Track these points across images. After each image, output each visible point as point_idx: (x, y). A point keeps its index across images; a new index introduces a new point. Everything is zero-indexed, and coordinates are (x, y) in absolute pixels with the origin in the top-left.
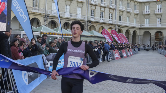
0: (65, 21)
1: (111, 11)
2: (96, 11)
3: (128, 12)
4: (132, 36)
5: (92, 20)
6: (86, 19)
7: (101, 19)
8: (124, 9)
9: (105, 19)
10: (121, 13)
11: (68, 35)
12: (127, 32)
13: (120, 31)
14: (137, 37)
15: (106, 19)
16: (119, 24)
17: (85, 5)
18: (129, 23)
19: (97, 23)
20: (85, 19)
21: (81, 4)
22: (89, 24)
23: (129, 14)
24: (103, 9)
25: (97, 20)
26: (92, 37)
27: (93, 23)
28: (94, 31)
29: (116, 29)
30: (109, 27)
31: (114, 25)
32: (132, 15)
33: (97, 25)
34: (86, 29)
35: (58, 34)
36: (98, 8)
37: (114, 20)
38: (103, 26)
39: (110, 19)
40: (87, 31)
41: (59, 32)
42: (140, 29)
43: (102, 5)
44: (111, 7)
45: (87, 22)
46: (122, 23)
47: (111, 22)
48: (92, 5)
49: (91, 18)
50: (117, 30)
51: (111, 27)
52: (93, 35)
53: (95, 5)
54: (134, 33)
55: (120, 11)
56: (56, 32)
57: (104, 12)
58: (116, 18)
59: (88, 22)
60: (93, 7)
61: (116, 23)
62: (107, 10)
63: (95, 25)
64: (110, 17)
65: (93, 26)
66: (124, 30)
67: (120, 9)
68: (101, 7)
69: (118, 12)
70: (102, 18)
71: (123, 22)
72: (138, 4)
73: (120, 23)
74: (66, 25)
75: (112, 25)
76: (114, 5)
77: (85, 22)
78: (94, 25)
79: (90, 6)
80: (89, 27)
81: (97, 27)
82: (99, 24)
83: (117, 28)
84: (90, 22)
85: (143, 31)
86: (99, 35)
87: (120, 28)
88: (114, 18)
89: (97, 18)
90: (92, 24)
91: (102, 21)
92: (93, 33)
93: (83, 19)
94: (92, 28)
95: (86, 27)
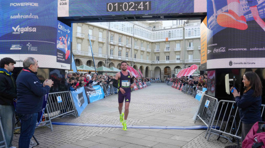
0: (88, 60)
1: (128, 50)
2: (115, 50)
3: (142, 51)
4: (145, 71)
5: (111, 58)
6: (106, 57)
7: (119, 57)
8: (138, 49)
10: (136, 51)
12: (141, 68)
13: (135, 67)
15: (123, 58)
16: (135, 61)
17: (105, 45)
18: (142, 60)
21: (102, 44)
22: (109, 62)
23: (142, 53)
24: (120, 49)
25: (115, 58)
26: (112, 72)
28: (113, 67)
29: (131, 65)
32: (145, 53)
35: (83, 71)
36: (116, 48)
37: (130, 58)
40: (108, 67)
41: (84, 69)
42: (151, 65)
43: (120, 45)
44: (127, 46)
48: (111, 45)
49: (111, 56)
50: (132, 66)
53: (114, 45)
54: (147, 68)
55: (135, 50)
56: (81, 69)
57: (122, 50)
59: (108, 60)
60: (112, 47)
61: (131, 60)
62: (124, 49)
63: (114, 62)
64: (127, 55)
65: (112, 63)
66: (138, 66)
67: (135, 48)
68: (119, 46)
69: (133, 51)
71: (138, 59)
72: (150, 44)
74: (89, 63)
75: (128, 61)
76: (130, 45)
77: (105, 60)
79: (109, 46)
80: (109, 64)
81: (116, 64)
82: (117, 61)
83: (133, 64)
84: (110, 60)
85: (154, 67)
87: (135, 64)
88: (130, 56)
89: (115, 56)
91: (120, 59)
92: (113, 69)
93: (104, 57)
94: (111, 65)
95: (106, 64)
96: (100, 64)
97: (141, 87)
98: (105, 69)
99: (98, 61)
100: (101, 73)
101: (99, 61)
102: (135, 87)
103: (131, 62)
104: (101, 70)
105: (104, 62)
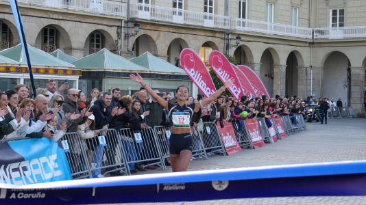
0: (46, 22)
4: (284, 69)
5: (143, 15)
6: (123, 14)
7: (174, 13)
9: (189, 11)
11: (56, 72)
12: (268, 56)
13: (241, 55)
14: (301, 75)
15: (194, 13)
16: (240, 29)
18: (273, 24)
19: (162, 29)
20: (118, 13)
22: (132, 31)
25: (161, 16)
27: (148, 27)
28: (150, 56)
29: (228, 47)
30: (205, 40)
31: (222, 32)
33: (162, 34)
34: (124, 49)
35: (19, 70)
37: (221, 15)
38: (183, 37)
39: (206, 11)
40: (127, 54)
41: (23, 62)
42: (312, 44)
45: (127, 22)
46: (250, 25)
47: (209, 24)
49: (140, 8)
50: (232, 52)
51: (210, 39)
52: (147, 70)
54: (293, 58)
56: (10, 62)
58: (226, 8)
59: (130, 25)
61: (227, 27)
63: (153, 35)
65: (146, 37)
66: (256, 51)
70: (177, 9)
71: (254, 21)
73: (244, 24)
74: (51, 37)
75: (213, 31)
77: (119, 24)
78: (149, 33)
80: (132, 40)
81: (163, 41)
82: (167, 29)
83: (233, 42)
84: (136, 23)
85: (323, 53)
86: (170, 68)
87: (241, 43)
88: (221, 8)
89: (162, 10)
90: (142, 32)
91: (178, 20)
92: (145, 63)
93: (110, 13)
94: (141, 45)
95: (121, 42)
96: (97, 40)
97: (255, 137)
98: (110, 61)
99: (87, 29)
100: (93, 78)
101: (92, 28)
102: (229, 141)
103: (225, 33)
104: (94, 69)
105: (112, 32)
